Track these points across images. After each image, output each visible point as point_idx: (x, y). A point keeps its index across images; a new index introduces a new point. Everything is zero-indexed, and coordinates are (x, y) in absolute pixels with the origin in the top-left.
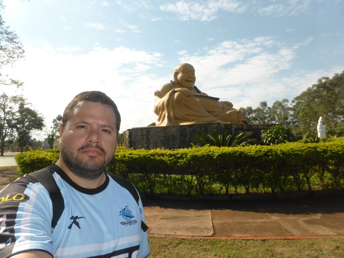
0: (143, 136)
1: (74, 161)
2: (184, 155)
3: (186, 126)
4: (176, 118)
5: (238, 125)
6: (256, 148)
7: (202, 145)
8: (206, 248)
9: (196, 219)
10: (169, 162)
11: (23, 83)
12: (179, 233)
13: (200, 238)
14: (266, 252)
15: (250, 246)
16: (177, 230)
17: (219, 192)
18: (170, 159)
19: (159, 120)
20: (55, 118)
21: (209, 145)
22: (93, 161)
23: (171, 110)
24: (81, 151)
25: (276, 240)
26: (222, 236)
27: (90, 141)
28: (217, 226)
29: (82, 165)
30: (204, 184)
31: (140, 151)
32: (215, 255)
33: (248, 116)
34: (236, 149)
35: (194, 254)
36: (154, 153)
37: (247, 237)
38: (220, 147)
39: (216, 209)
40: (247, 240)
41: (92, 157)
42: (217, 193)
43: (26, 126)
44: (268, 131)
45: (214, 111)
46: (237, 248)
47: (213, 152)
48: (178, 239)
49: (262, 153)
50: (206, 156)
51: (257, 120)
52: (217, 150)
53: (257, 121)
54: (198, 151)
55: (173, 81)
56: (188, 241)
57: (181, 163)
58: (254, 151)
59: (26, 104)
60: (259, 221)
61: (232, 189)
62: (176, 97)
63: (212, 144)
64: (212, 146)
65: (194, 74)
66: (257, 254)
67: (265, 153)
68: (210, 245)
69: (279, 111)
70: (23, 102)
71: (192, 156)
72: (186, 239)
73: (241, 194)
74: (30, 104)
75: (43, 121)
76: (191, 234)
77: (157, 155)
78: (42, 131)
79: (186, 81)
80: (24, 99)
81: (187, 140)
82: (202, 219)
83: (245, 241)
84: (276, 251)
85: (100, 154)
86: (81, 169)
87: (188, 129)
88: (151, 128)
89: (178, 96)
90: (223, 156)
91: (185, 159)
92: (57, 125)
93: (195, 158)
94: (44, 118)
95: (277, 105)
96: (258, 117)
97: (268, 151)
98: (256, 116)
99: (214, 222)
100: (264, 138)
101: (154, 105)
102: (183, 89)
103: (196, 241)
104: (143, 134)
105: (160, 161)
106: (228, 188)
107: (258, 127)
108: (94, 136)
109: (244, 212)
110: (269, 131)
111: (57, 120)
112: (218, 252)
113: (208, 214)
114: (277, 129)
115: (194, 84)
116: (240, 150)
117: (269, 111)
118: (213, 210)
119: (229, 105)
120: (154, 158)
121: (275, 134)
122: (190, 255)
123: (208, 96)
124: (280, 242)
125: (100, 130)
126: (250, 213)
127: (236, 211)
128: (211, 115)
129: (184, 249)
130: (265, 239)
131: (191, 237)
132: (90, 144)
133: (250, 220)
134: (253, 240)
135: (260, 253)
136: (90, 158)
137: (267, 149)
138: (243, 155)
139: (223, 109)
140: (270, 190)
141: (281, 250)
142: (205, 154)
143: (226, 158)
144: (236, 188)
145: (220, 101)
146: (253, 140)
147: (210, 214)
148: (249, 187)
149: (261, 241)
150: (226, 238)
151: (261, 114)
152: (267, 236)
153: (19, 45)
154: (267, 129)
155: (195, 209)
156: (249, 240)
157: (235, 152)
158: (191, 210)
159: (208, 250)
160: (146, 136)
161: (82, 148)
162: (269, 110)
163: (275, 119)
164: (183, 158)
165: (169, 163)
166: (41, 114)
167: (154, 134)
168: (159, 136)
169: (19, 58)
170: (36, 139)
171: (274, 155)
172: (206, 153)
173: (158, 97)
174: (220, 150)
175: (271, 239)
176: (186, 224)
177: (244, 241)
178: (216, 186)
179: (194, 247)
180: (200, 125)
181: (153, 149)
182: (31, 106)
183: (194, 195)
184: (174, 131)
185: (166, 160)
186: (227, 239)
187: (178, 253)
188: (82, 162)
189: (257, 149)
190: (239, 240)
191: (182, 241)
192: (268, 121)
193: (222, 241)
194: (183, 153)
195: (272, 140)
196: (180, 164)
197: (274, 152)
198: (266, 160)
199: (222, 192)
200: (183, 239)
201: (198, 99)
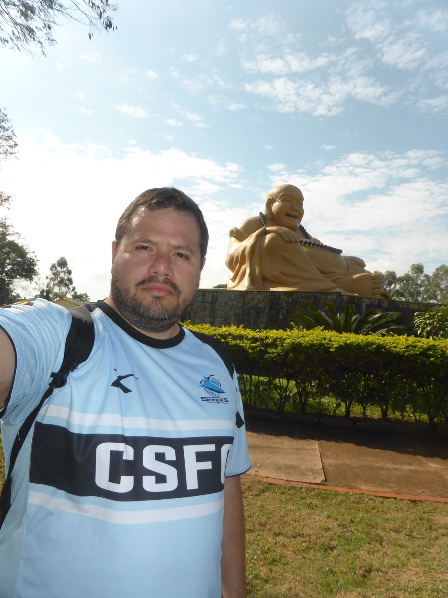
0: (205, 304)
1: (131, 302)
2: (278, 340)
3: (281, 293)
4: (264, 279)
5: (373, 299)
6: (407, 340)
7: (309, 327)
8: (311, 503)
9: (293, 454)
10: (250, 351)
11: (9, 197)
12: (263, 473)
13: (300, 485)
14: (419, 521)
15: (389, 508)
16: (260, 467)
17: (334, 412)
18: (253, 346)
19: (234, 279)
20: (55, 262)
21: (321, 328)
22: (159, 304)
23: (257, 263)
24: (141, 286)
25: (437, 504)
26: (339, 486)
27: (155, 273)
28: (331, 469)
29: (142, 310)
30: (307, 394)
31: (202, 327)
32: (328, 517)
33: (388, 287)
34: (371, 338)
35: (290, 510)
36: (227, 333)
37: (385, 492)
38: (343, 334)
39: (328, 440)
40: (384, 497)
41: (158, 298)
42: (329, 412)
43: (7, 271)
44: (427, 314)
45: (332, 272)
46: (367, 509)
47: (330, 340)
48: (262, 483)
49: (417, 351)
50: (316, 346)
51: (402, 295)
52: (336, 338)
53: (402, 298)
54: (302, 336)
55: (264, 213)
56: (280, 489)
57: (272, 355)
58: (404, 345)
59: (10, 234)
60: (406, 468)
61: (357, 410)
62: (267, 241)
63: (327, 327)
64: (327, 331)
65: (302, 205)
66: (402, 523)
67: (423, 350)
68: (318, 500)
69: (444, 283)
70: (5, 231)
71: (293, 343)
72: (276, 485)
73: (373, 420)
74: (17, 234)
75: (35, 264)
76: (283, 477)
77: (231, 337)
78: (32, 281)
79: (287, 215)
80: (8, 226)
81: (281, 317)
82: (304, 453)
83: (381, 500)
84: (436, 522)
85: (171, 293)
86: (140, 315)
87: (284, 298)
88: (221, 291)
89: (271, 241)
90: (346, 348)
91: (279, 348)
92: (57, 274)
93: (296, 348)
94: (37, 260)
95: (441, 272)
96: (405, 290)
97: (429, 349)
98: (401, 288)
99: (324, 461)
100: (418, 327)
101: (228, 253)
102: (280, 229)
103: (293, 489)
104: (205, 300)
105: (236, 347)
106: (350, 406)
107: (408, 306)
108: (162, 265)
109: (377, 451)
110: (429, 314)
111: (57, 267)
112: (333, 512)
113: (313, 447)
114: (443, 313)
115: (300, 221)
116: (377, 341)
117: (426, 282)
118: (323, 442)
119: (358, 264)
120: (225, 342)
121: (439, 321)
122: (283, 512)
123: (322, 245)
124: (444, 507)
125: (171, 254)
126: (389, 453)
127: (364, 448)
128: (326, 277)
129: (272, 501)
130: (417, 499)
131: (285, 482)
132: (154, 276)
133: (390, 466)
134: (395, 499)
135: (408, 522)
136: (154, 300)
137: (428, 344)
138: (383, 350)
139: (348, 270)
140: (425, 417)
141: (445, 520)
142: (316, 342)
143: (352, 353)
144: (365, 409)
145: (344, 256)
146: (400, 327)
147: (317, 447)
148: (387, 408)
149: (409, 502)
150: (347, 490)
151: (412, 285)
152: (419, 494)
153: (9, 133)
154: (425, 311)
155: (290, 436)
156: (388, 498)
157: (369, 345)
158: (285, 437)
159: (315, 506)
160: (210, 303)
161: (143, 282)
162: (426, 280)
163: (437, 297)
164: (276, 347)
165: (250, 353)
166: (33, 252)
167: (223, 303)
168: (232, 306)
169: (8, 155)
170: (21, 295)
171: (439, 356)
172: (317, 340)
173: (236, 240)
174: (343, 337)
175: (428, 501)
176: (276, 460)
177: (378, 499)
178: (328, 401)
179: (291, 499)
180: (306, 294)
181: (225, 327)
182: (18, 238)
183: (288, 413)
184: (259, 300)
185: (246, 347)
186: (348, 493)
187: (263, 506)
188: (142, 304)
189: (409, 343)
190: (369, 495)
191: (270, 487)
192: (423, 299)
193: (339, 494)
194: (277, 338)
195: (433, 332)
196: (270, 357)
197: (438, 350)
198: (423, 363)
199: (338, 412)
200: (271, 484)
201: (305, 249)
